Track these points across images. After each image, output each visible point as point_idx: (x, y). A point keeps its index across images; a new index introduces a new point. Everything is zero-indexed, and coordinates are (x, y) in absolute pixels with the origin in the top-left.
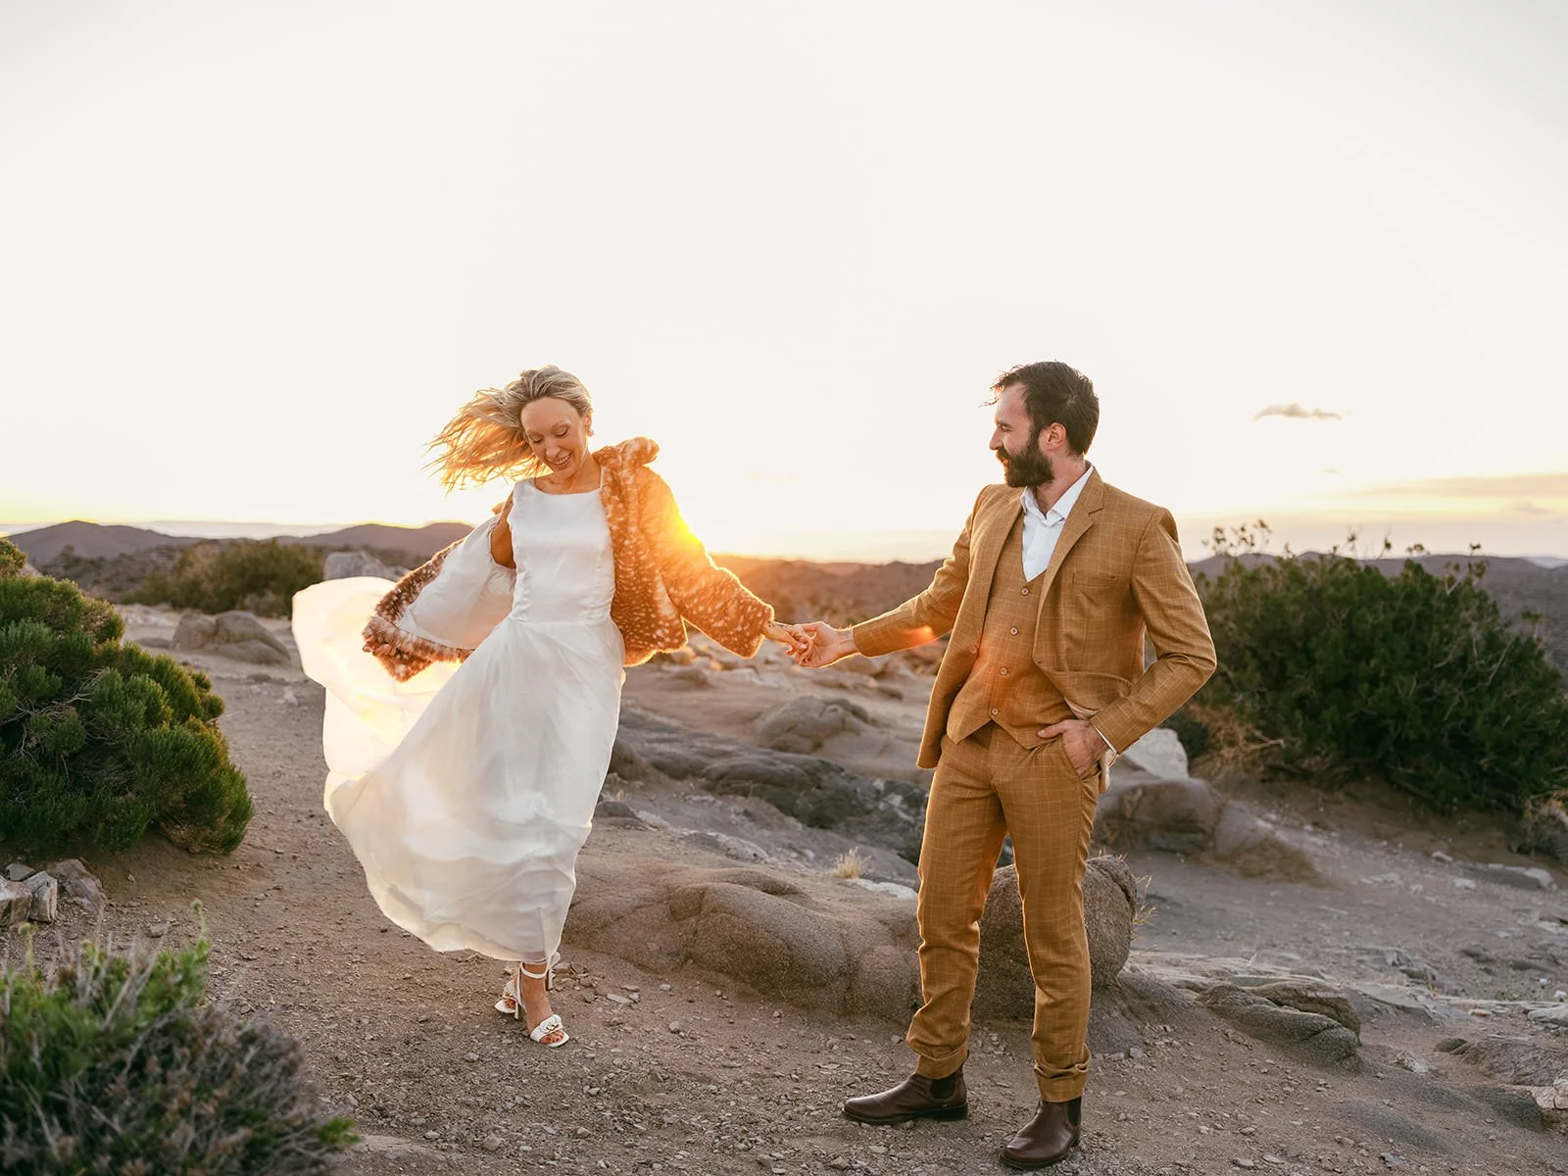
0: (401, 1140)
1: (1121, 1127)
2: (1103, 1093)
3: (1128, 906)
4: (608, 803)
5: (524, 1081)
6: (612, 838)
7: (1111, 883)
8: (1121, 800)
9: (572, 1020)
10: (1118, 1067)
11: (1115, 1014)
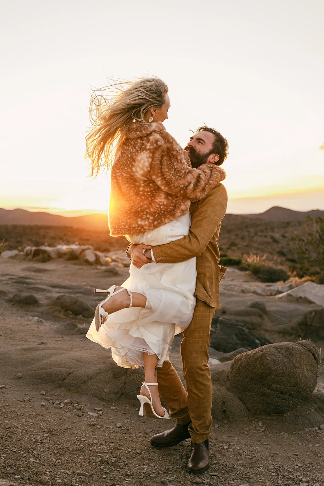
0: (4, 480)
1: (319, 460)
2: (310, 445)
3: (315, 362)
4: (80, 328)
5: (55, 452)
6: (83, 344)
7: (307, 352)
8: (306, 317)
9: (73, 424)
10: (315, 433)
11: (313, 410)
